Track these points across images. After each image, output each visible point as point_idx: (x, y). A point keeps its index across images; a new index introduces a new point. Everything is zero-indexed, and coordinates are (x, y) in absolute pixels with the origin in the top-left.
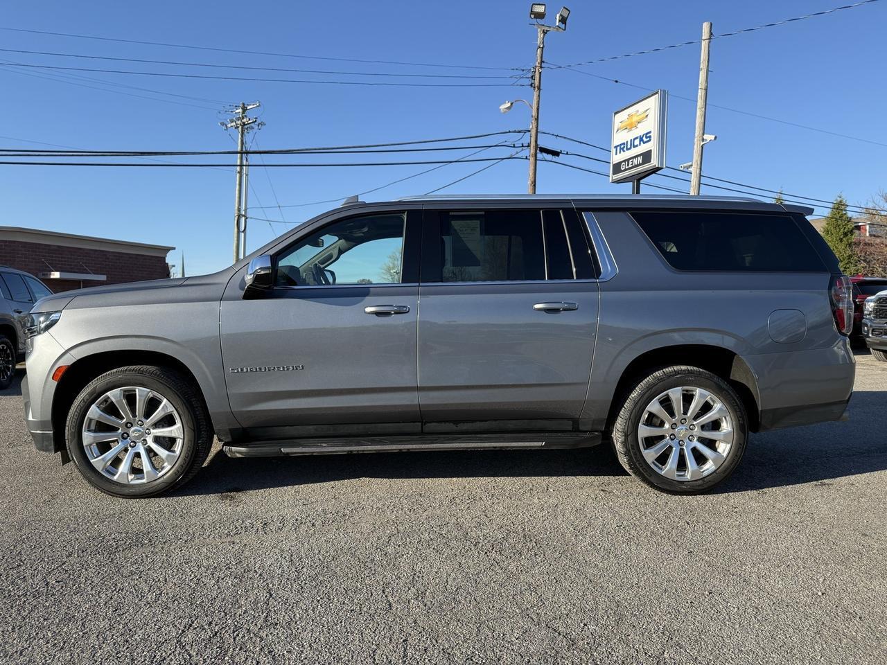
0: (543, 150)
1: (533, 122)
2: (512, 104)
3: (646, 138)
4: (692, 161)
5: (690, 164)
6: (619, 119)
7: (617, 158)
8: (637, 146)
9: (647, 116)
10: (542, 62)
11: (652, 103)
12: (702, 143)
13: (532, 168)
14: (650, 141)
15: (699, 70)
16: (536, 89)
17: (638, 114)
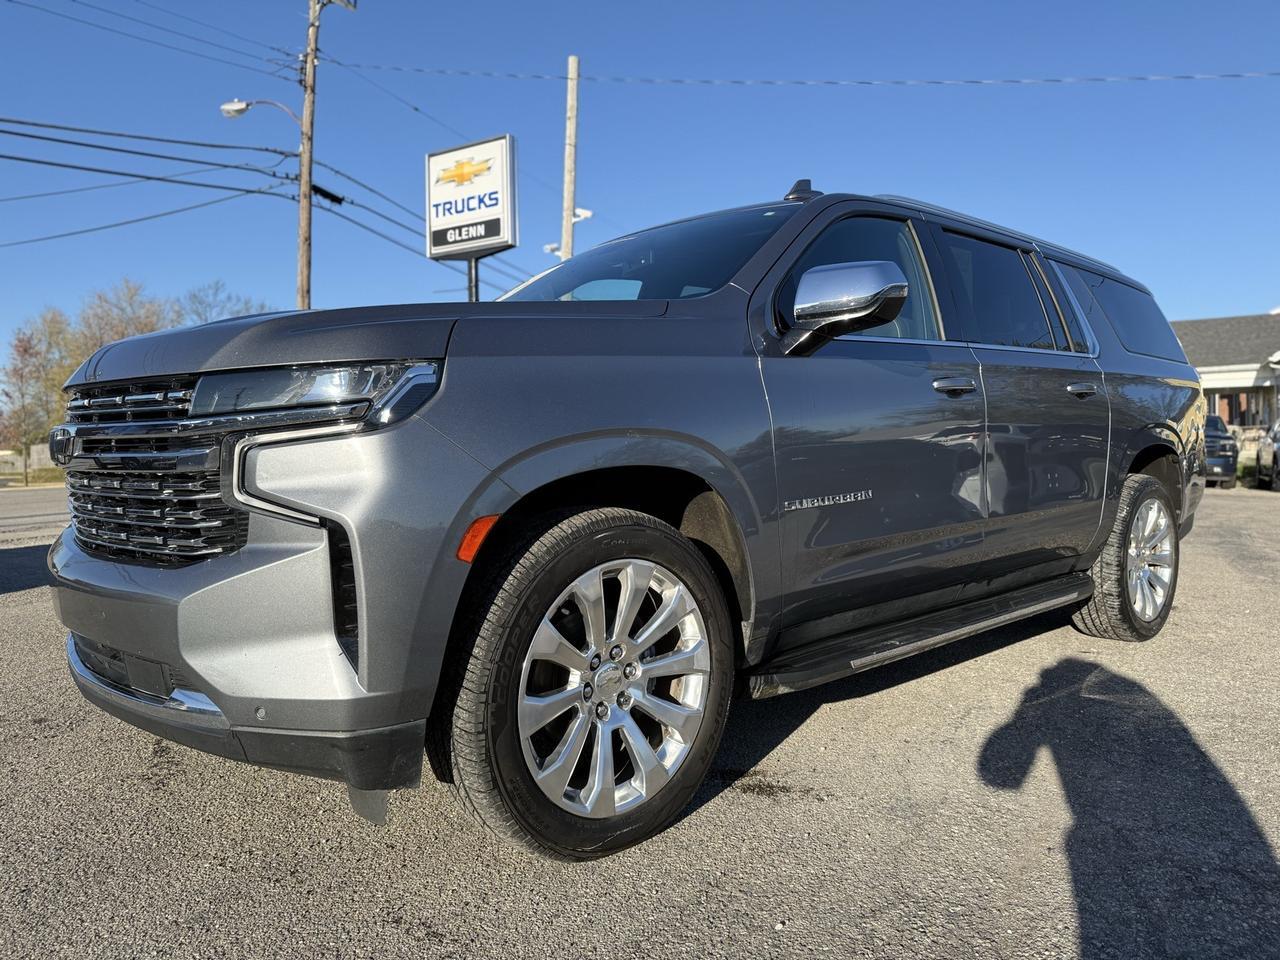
0: (318, 191)
1: (305, 141)
2: (248, 106)
3: (491, 199)
4: (559, 241)
5: (555, 245)
6: (439, 165)
7: (438, 222)
8: (473, 209)
9: (489, 168)
10: (317, 49)
11: (496, 153)
12: (574, 220)
13: (304, 216)
14: (496, 204)
15: (565, 118)
16: (309, 91)
17: (473, 163)
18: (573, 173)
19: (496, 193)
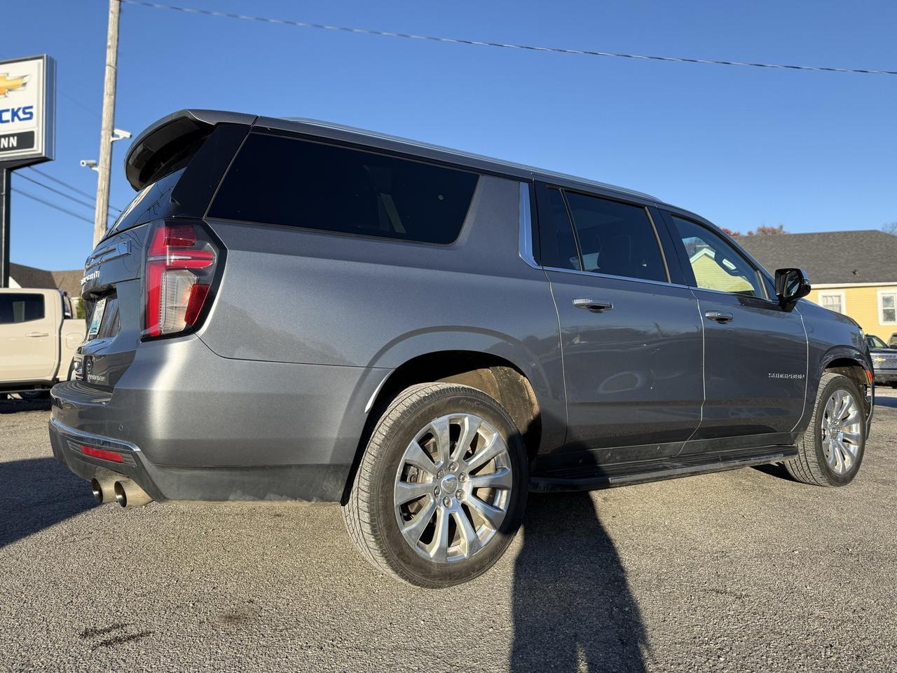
3: (24, 113)
4: (97, 157)
5: (93, 161)
8: (8, 121)
9: (24, 84)
11: (33, 71)
12: (112, 139)
14: (30, 118)
17: (8, 78)
18: (113, 97)
19: (31, 107)
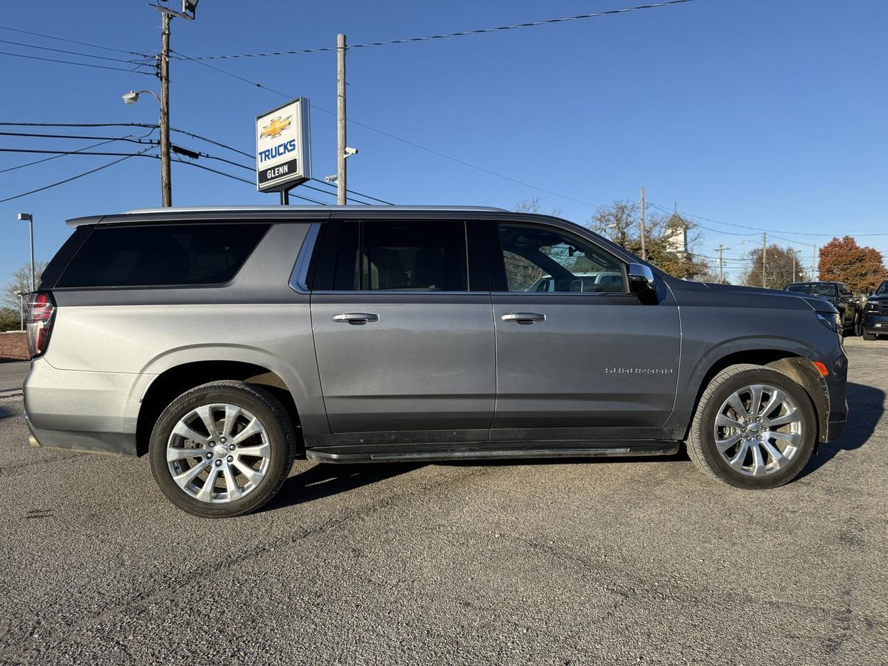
0: (177, 150)
1: (162, 116)
2: (137, 95)
3: (291, 146)
4: (336, 174)
5: (334, 177)
6: (263, 124)
7: (262, 165)
8: (282, 154)
10: (168, 50)
11: (294, 111)
12: (345, 156)
13: (164, 168)
14: (294, 149)
15: (337, 81)
16: (164, 81)
17: (281, 120)
18: (343, 121)
